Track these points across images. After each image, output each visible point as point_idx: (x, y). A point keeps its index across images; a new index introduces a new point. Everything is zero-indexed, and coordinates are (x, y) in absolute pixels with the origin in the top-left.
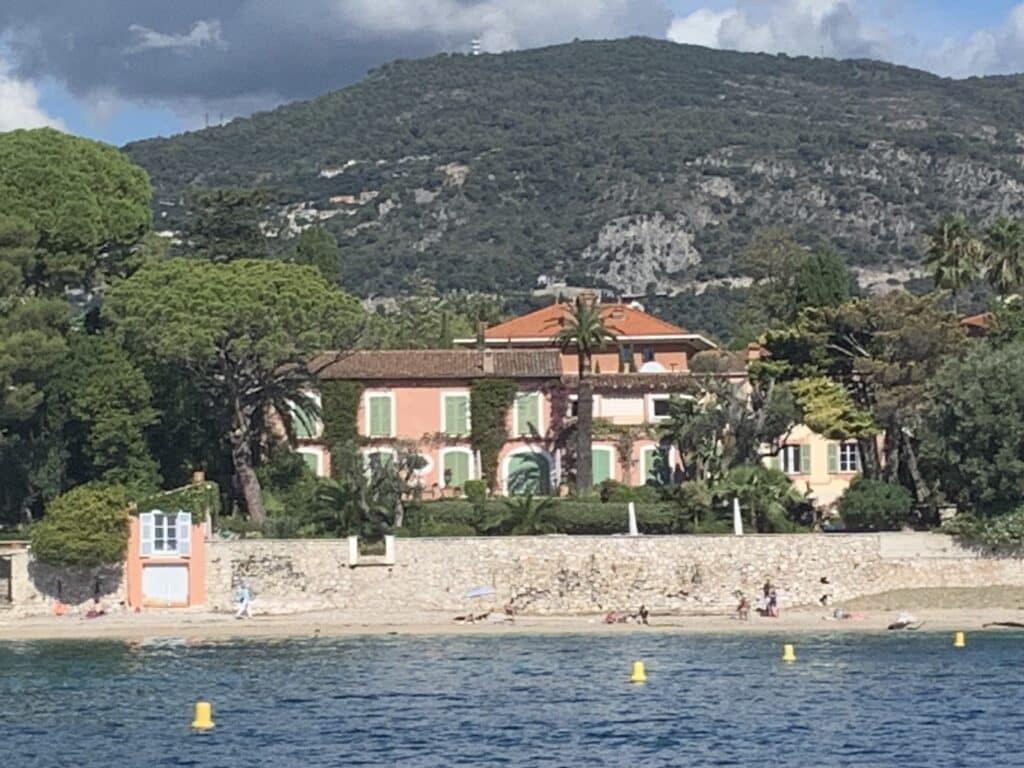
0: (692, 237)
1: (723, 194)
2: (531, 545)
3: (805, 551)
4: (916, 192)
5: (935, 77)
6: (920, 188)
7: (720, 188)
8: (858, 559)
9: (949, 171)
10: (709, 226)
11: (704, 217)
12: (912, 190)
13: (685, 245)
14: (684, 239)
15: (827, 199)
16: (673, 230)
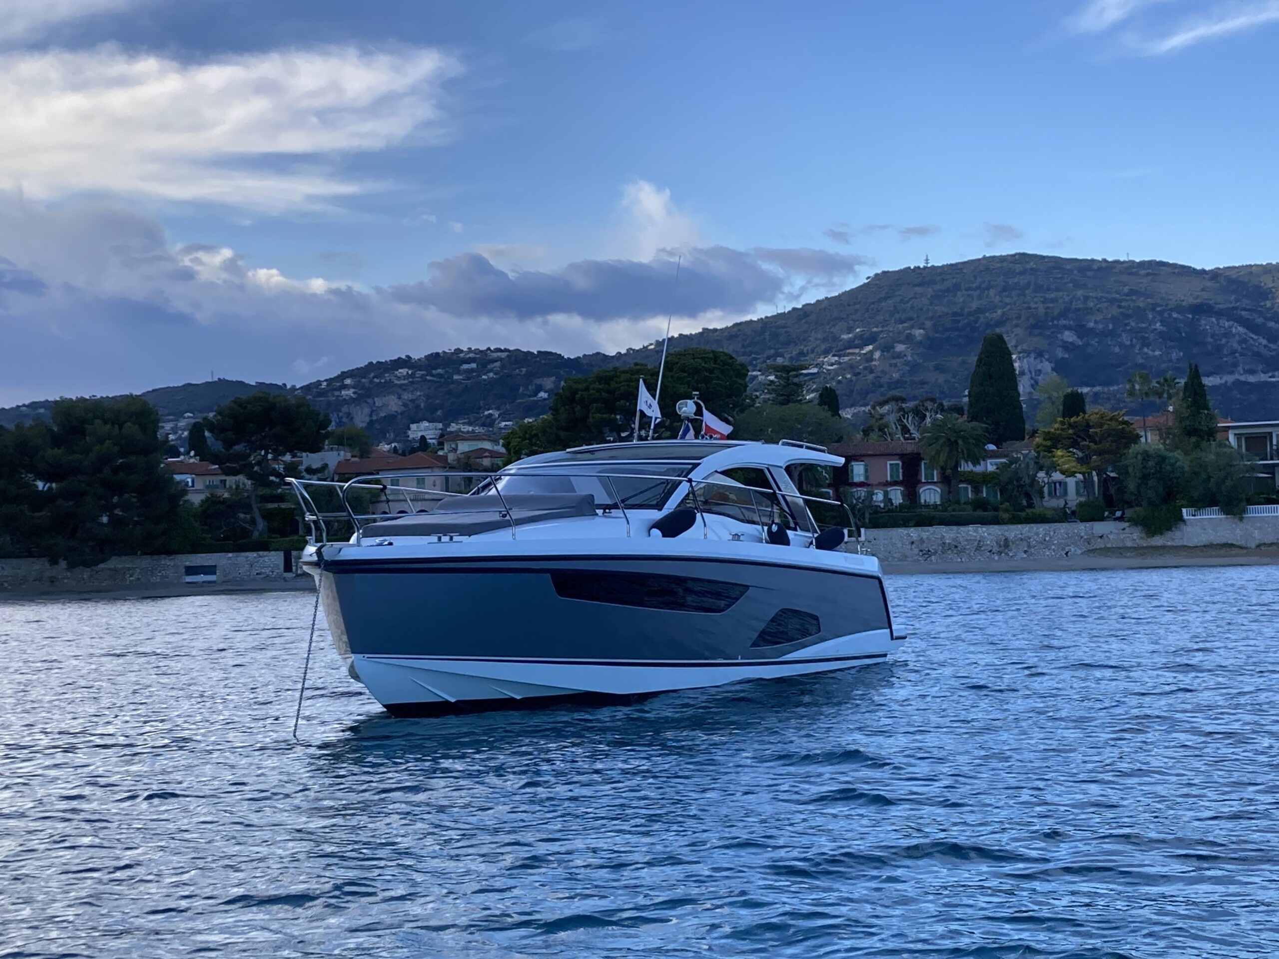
0: (1053, 365)
1: (1071, 340)
2: (928, 531)
3: (1057, 531)
4: (1184, 335)
5: (1194, 269)
6: (1186, 332)
7: (1069, 336)
8: (1083, 534)
9: (1203, 322)
10: (1063, 358)
11: (1060, 353)
12: (1180, 333)
13: (1049, 369)
14: (1047, 366)
15: (1131, 341)
16: (1042, 362)
